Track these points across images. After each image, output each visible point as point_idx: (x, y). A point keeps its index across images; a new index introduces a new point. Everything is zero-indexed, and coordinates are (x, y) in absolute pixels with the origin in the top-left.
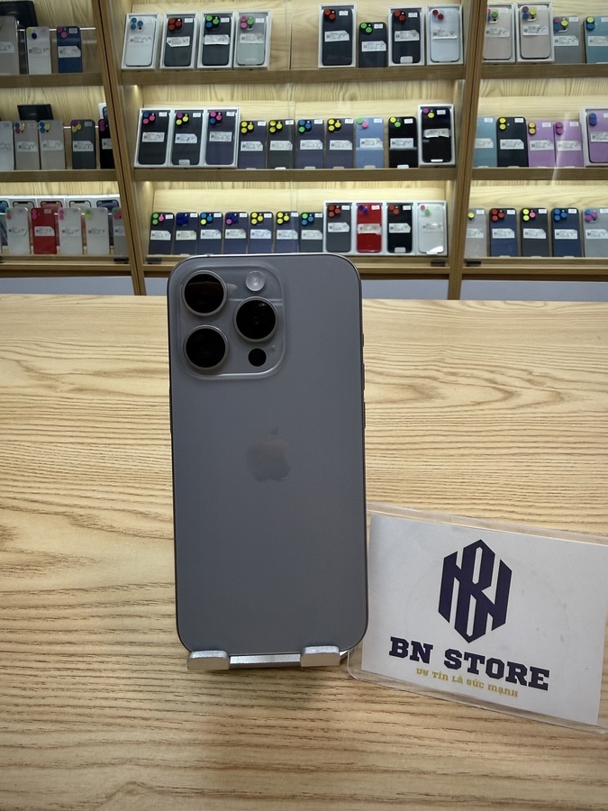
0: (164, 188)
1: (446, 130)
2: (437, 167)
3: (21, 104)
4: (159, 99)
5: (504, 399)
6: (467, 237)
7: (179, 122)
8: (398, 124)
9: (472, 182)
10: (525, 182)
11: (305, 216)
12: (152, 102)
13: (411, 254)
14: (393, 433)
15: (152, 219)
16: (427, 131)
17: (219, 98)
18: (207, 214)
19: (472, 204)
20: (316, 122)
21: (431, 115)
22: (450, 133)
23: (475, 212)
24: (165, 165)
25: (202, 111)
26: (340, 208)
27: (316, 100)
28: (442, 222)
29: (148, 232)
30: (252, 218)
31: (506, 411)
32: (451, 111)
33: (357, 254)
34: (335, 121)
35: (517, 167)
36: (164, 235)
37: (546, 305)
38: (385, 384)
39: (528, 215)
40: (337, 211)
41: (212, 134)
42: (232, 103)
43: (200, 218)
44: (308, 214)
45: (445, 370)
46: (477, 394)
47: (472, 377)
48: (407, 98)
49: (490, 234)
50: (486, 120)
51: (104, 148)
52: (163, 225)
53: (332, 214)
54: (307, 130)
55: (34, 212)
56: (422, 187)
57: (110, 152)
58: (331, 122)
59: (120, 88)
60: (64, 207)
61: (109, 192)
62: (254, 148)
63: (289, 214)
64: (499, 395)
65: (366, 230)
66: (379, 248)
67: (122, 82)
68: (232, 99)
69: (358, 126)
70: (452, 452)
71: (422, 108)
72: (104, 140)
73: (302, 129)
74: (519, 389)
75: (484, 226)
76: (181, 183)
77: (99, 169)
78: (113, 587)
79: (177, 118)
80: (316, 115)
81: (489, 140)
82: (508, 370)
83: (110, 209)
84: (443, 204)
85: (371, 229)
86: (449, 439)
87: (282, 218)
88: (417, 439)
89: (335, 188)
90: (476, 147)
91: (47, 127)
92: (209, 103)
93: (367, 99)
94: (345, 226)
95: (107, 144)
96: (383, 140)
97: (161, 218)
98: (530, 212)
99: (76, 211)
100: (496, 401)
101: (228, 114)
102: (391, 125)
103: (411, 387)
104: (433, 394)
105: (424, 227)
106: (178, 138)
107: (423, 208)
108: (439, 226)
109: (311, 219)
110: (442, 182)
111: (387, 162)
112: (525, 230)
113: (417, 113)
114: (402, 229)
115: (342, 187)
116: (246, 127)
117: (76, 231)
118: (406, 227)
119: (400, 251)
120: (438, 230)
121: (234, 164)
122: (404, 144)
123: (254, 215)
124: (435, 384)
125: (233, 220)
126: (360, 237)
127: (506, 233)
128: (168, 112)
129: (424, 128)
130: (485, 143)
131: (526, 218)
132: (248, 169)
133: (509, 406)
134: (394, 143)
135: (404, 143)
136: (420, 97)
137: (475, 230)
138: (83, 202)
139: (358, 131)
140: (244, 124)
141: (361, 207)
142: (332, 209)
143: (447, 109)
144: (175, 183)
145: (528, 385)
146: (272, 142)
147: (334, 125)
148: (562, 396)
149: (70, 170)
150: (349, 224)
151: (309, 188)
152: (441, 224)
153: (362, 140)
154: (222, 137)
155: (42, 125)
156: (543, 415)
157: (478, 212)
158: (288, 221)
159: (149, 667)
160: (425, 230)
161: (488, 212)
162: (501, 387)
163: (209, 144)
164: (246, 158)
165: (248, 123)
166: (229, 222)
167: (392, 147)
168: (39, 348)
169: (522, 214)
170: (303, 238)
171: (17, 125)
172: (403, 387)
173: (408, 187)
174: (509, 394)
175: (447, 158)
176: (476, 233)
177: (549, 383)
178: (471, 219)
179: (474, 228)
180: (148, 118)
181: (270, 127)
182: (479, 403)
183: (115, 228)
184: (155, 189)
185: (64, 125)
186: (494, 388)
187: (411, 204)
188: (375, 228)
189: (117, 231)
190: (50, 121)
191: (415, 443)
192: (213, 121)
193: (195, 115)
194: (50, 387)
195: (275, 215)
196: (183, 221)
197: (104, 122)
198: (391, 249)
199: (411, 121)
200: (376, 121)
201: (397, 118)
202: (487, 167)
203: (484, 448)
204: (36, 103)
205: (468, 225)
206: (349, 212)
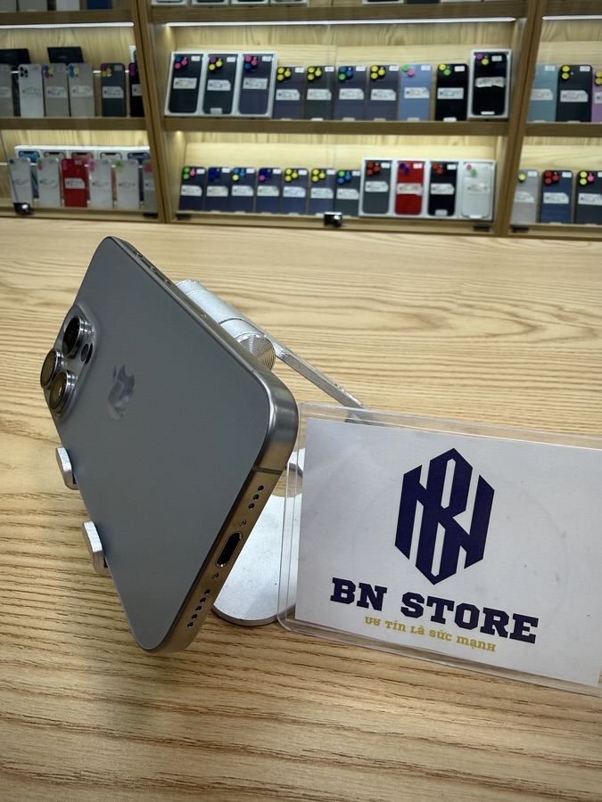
0: (196, 141)
1: (501, 79)
2: (487, 120)
3: (51, 45)
4: (192, 43)
5: (526, 333)
6: (516, 200)
7: (212, 67)
8: (447, 72)
9: (526, 139)
10: (586, 139)
11: (342, 174)
12: (185, 45)
13: (454, 217)
14: (386, 360)
15: (183, 173)
16: (479, 80)
17: (256, 40)
18: (240, 169)
19: (523, 165)
20: (358, 69)
21: (485, 62)
22: (505, 82)
23: (526, 174)
24: (196, 114)
25: (236, 56)
26: (380, 166)
27: (360, 44)
28: (490, 184)
29: (177, 186)
30: (286, 175)
31: (525, 345)
32: (508, 57)
33: (395, 215)
34: (379, 67)
35: (577, 122)
36: (195, 191)
37: (590, 245)
38: (386, 312)
39: (586, 178)
40: (376, 169)
41: (246, 80)
42: (270, 47)
43: (232, 173)
44: (346, 172)
45: (459, 302)
46: (493, 327)
47: (490, 309)
48: (459, 43)
49: (541, 198)
50: (547, 68)
51: (135, 94)
52: (194, 180)
53: (370, 172)
54: (348, 78)
55: (65, 163)
56: (471, 144)
57: (139, 99)
58: (375, 69)
59: (150, 27)
60: (95, 158)
61: (141, 144)
62: (290, 96)
63: (325, 171)
64: (520, 328)
65: (406, 189)
66: (418, 211)
67: (152, 20)
68: (270, 42)
69: (404, 74)
70: (452, 382)
71: (476, 54)
72: (134, 86)
73: (342, 77)
74: (544, 324)
75: (536, 190)
76: (214, 134)
77: (128, 117)
78: (22, 495)
79: (210, 63)
80: (359, 61)
81: (548, 91)
82: (535, 305)
83: (141, 161)
84: (491, 163)
85: (411, 189)
86: (450, 369)
87: (318, 175)
88: (414, 367)
89: (376, 144)
90: (533, 98)
91: (76, 71)
92: (245, 46)
93: (416, 43)
94: (383, 186)
95: (138, 90)
96: (429, 89)
97: (193, 173)
98: (588, 175)
99: (106, 163)
100: (515, 334)
101: (265, 59)
102: (440, 72)
103: (416, 316)
104: (440, 324)
105: (469, 188)
106: (211, 85)
107: (469, 167)
108: (486, 188)
109: (348, 177)
110: (491, 139)
111: (433, 113)
112: (581, 195)
113: (469, 60)
114: (445, 190)
115: (384, 143)
116: (283, 74)
117: (107, 184)
118: (449, 188)
119: (441, 213)
120: (484, 192)
121: (268, 114)
122: (453, 95)
123: (289, 172)
124: (445, 314)
125: (266, 175)
126: (400, 198)
127: (560, 198)
128: (201, 56)
129: (477, 75)
130: (543, 95)
131: (583, 182)
132: (283, 120)
133: (530, 340)
134: (441, 93)
135: (455, 93)
136: (475, 42)
137: (525, 194)
138: (113, 154)
139: (403, 79)
140: (281, 71)
141: (402, 165)
142: (371, 166)
143: (504, 55)
144: (208, 134)
145: (556, 320)
146: (310, 91)
147: (377, 72)
148: (596, 332)
149: (100, 117)
150: (389, 183)
151: (348, 143)
152: (488, 185)
153: (407, 89)
154: (257, 84)
155: (72, 69)
156: (569, 350)
157: (530, 174)
158: (324, 179)
159: (38, 581)
160: (470, 192)
161: (541, 175)
162: (523, 321)
163: (243, 92)
164: (281, 107)
165: (285, 69)
166: (262, 178)
167: (440, 97)
168: (17, 266)
169: (579, 177)
170: (339, 197)
171: (46, 68)
172: (407, 315)
173: (455, 144)
174: (533, 328)
175: (499, 110)
176: (525, 197)
177: (582, 319)
178: (521, 181)
179: (524, 190)
180: (180, 62)
181: (309, 73)
182: (494, 335)
183: (145, 181)
184: (187, 141)
185: (93, 69)
186: (515, 321)
187: (456, 163)
188: (416, 188)
189: (147, 185)
190: (80, 64)
191: (411, 371)
192: (248, 66)
193: (230, 60)
194: (16, 300)
195: (310, 171)
196: (214, 176)
197: (134, 67)
198: (431, 211)
199: (461, 69)
200: (423, 68)
201: (447, 65)
202: (543, 122)
203: (492, 380)
204: (66, 45)
205: (517, 188)
206: (388, 171)
